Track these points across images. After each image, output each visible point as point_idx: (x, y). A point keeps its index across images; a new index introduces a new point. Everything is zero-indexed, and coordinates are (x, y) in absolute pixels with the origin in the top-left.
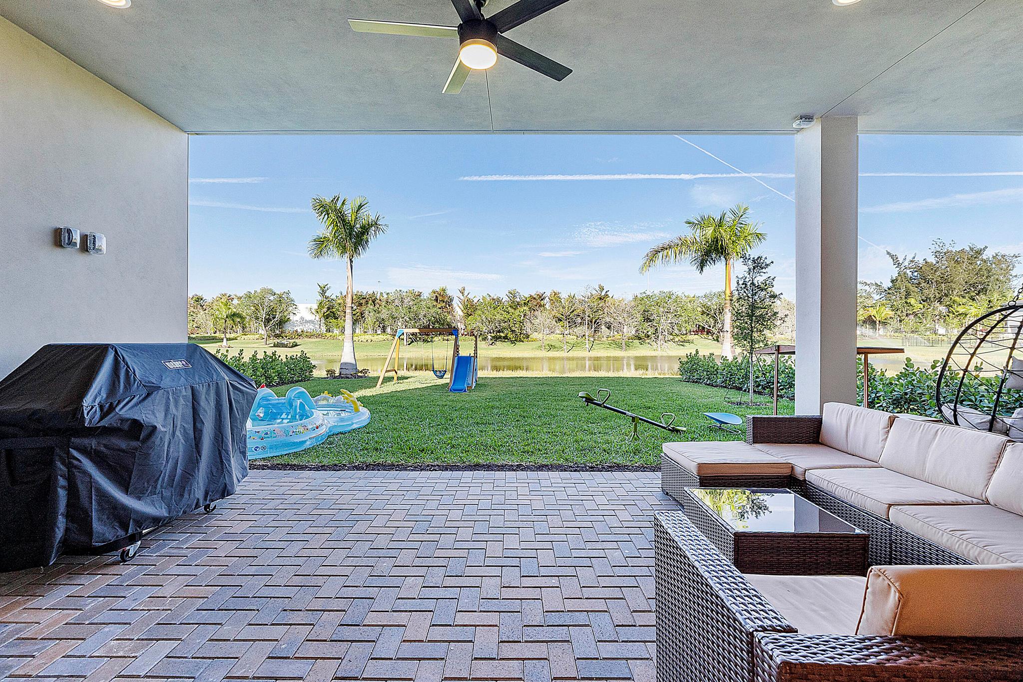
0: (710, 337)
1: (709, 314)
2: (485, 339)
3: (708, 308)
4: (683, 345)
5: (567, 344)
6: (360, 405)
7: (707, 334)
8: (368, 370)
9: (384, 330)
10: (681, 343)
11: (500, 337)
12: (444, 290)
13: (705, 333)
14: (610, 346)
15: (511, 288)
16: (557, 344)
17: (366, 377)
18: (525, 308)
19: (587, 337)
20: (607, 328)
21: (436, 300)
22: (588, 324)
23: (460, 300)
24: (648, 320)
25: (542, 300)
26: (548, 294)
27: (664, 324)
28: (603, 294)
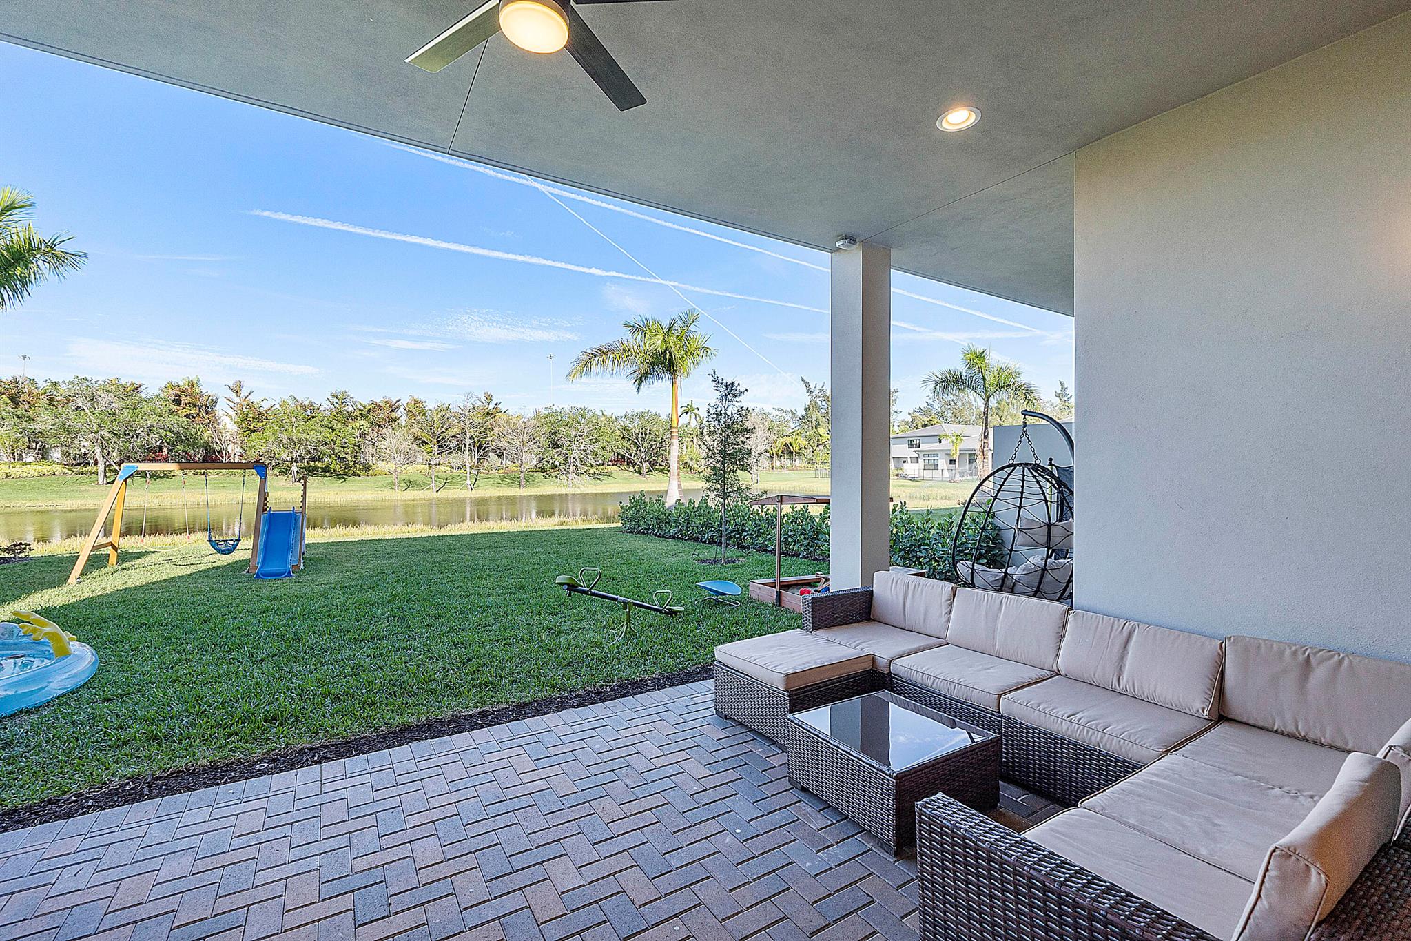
0: (631, 469)
1: (630, 440)
2: (286, 471)
3: (629, 432)
4: (599, 479)
5: (436, 479)
6: (71, 640)
7: (628, 464)
8: (27, 545)
9: (43, 454)
10: (598, 477)
11: (316, 468)
12: (191, 385)
13: (626, 463)
14: (502, 481)
15: (337, 388)
16: (420, 479)
17: (21, 559)
18: (362, 422)
19: (468, 470)
20: (498, 455)
21: (178, 401)
22: (470, 450)
23: (232, 405)
24: (555, 445)
25: (393, 410)
26: (404, 402)
27: (577, 452)
28: (491, 406)
